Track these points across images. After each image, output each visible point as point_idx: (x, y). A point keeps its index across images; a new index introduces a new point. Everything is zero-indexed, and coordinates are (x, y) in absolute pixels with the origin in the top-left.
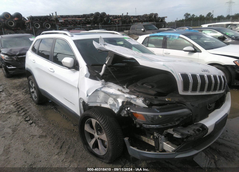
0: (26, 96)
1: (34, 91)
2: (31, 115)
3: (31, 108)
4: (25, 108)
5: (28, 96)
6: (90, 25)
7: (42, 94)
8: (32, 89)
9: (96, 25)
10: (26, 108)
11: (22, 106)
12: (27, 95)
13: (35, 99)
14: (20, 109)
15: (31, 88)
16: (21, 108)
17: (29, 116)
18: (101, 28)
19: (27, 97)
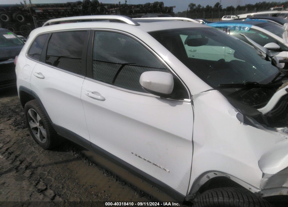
0: (18, 132)
1: (39, 127)
2: (45, 177)
3: (38, 159)
4: (25, 159)
5: (22, 133)
7: (57, 134)
8: (33, 123)
10: (29, 160)
11: (19, 155)
12: (20, 130)
13: (42, 140)
14: (18, 163)
15: (31, 121)
16: (18, 159)
17: (41, 178)
19: (21, 135)
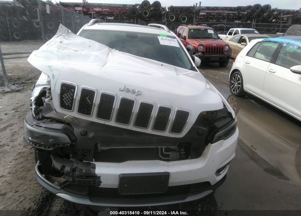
6: (240, 22)
9: (249, 22)
18: (254, 27)
